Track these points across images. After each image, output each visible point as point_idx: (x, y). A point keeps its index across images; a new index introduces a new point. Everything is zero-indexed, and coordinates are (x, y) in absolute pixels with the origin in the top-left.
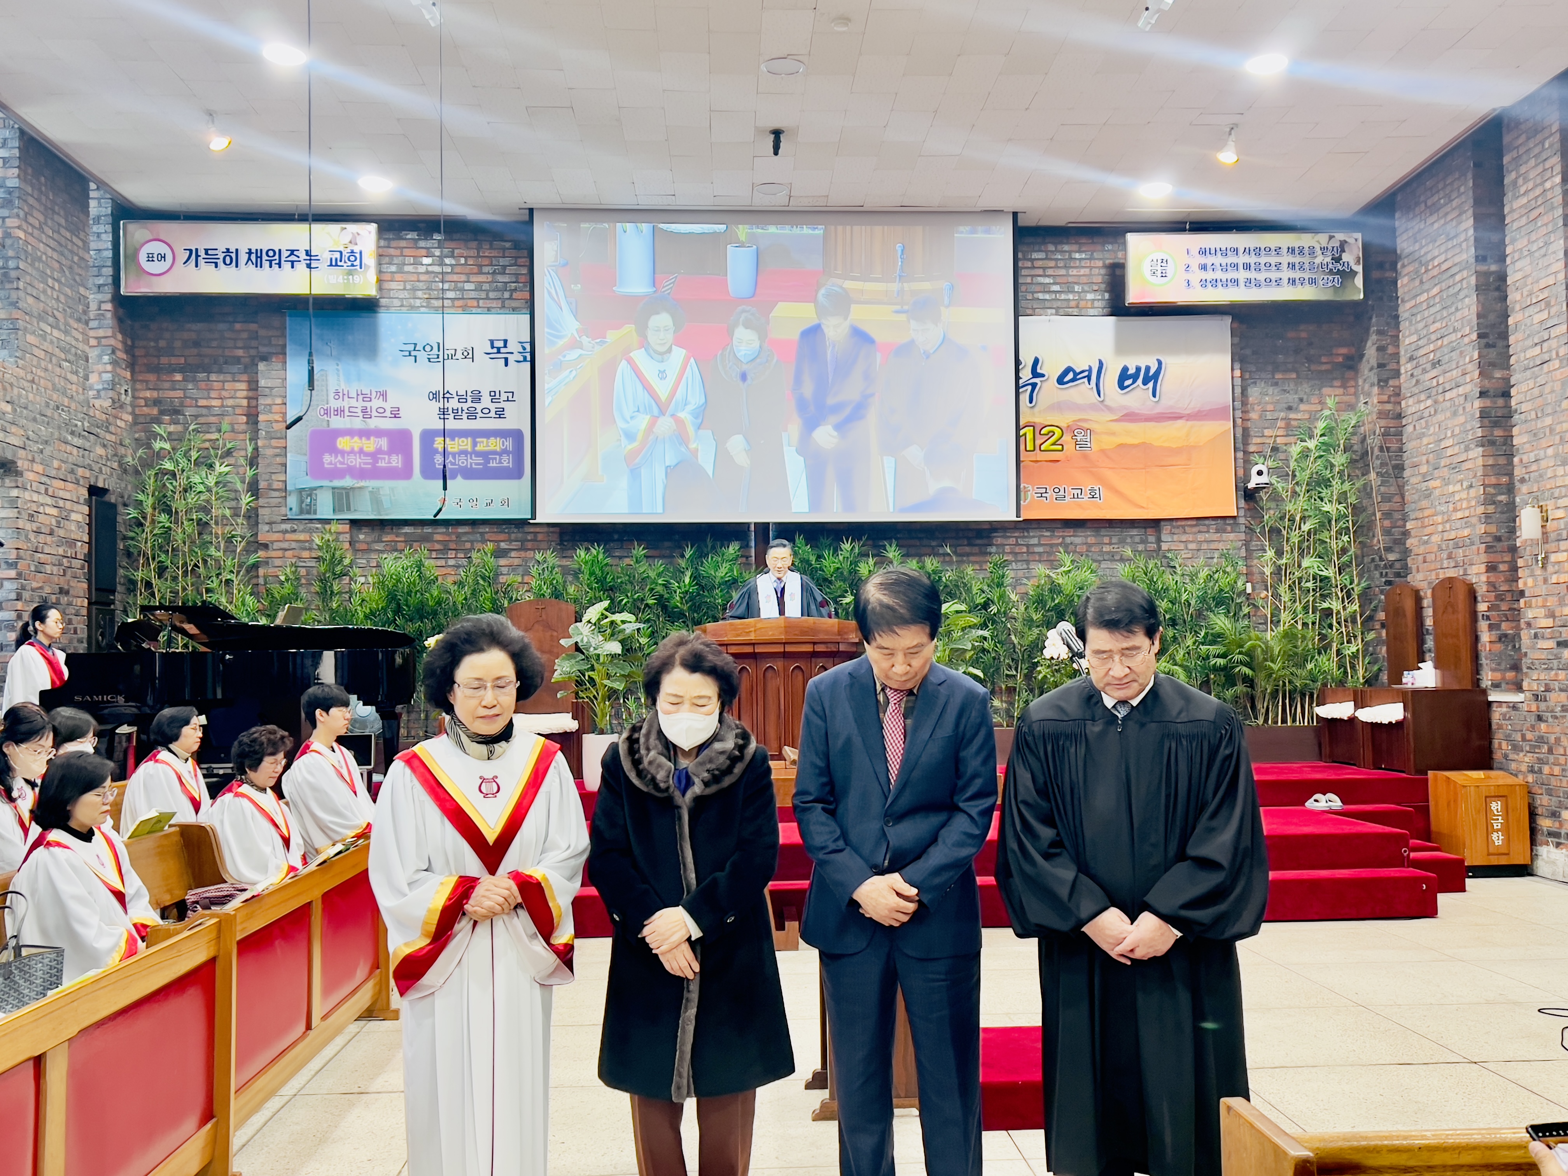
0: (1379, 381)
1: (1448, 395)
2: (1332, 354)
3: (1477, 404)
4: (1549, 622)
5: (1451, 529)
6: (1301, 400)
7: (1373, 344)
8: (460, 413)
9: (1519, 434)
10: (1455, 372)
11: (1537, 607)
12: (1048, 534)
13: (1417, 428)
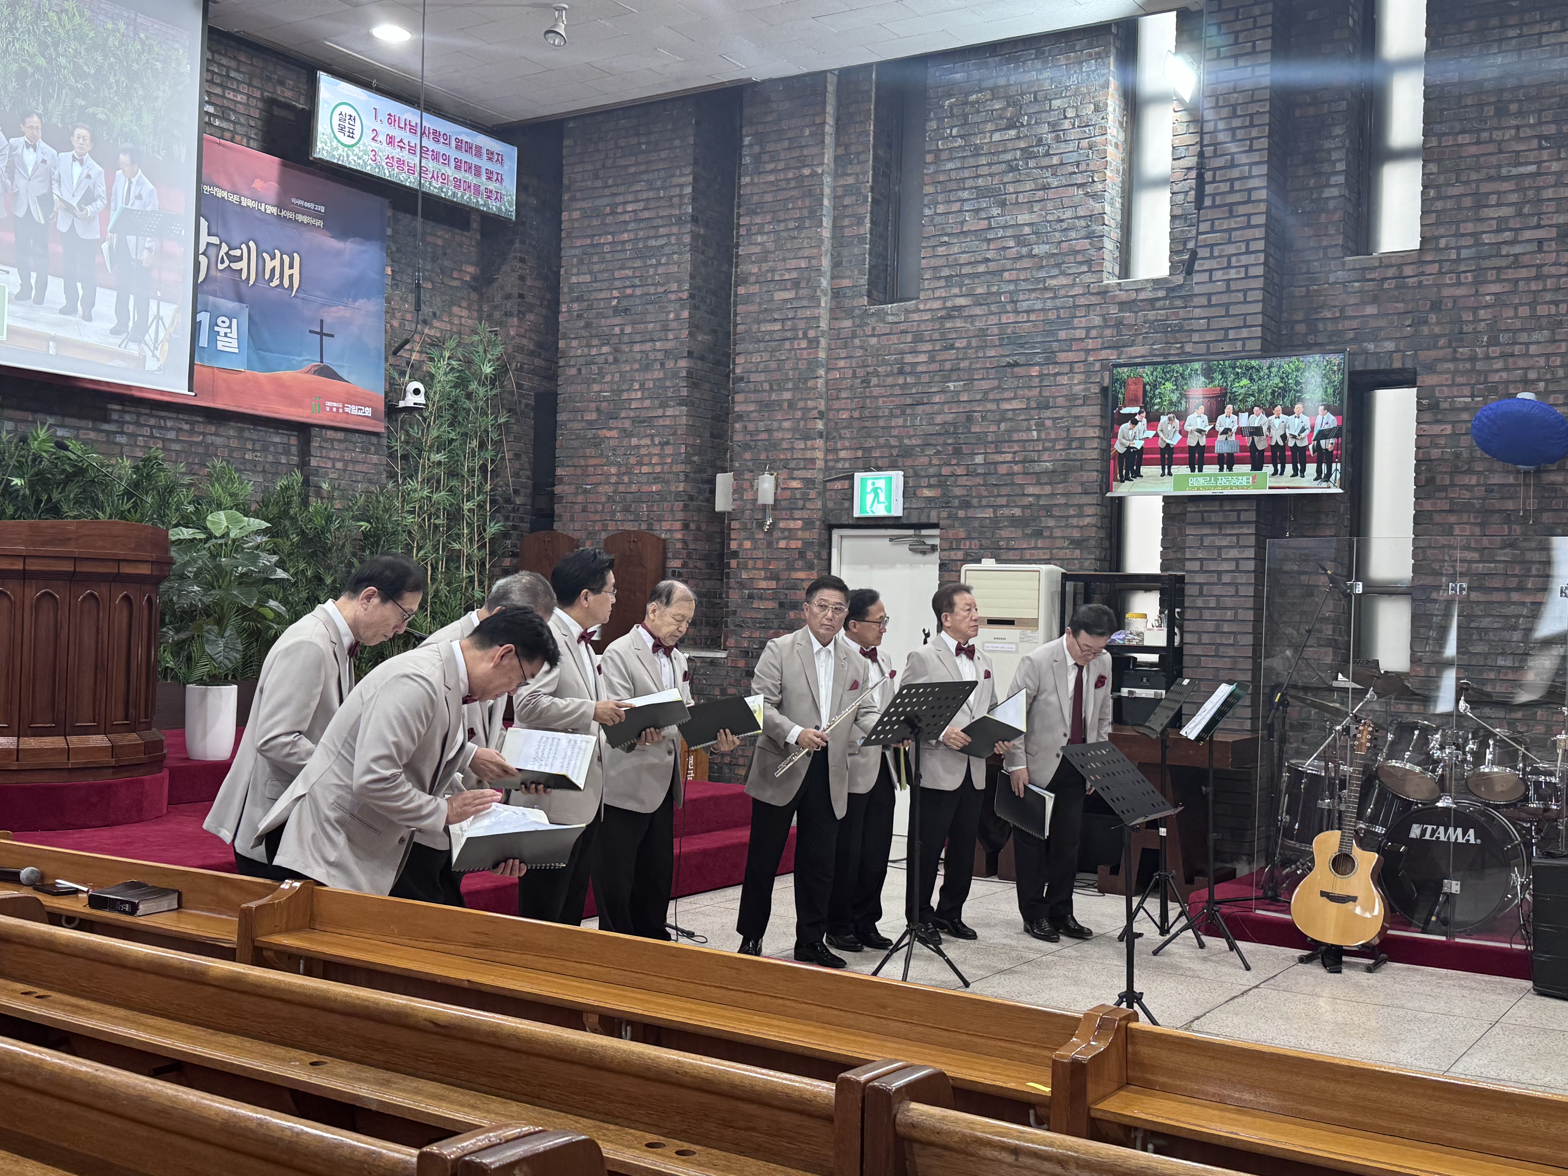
0: (520, 312)
1: (637, 348)
3: (683, 363)
4: (773, 584)
5: (631, 482)
7: (513, 271)
9: (745, 402)
10: (651, 326)
11: (754, 568)
13: (583, 372)
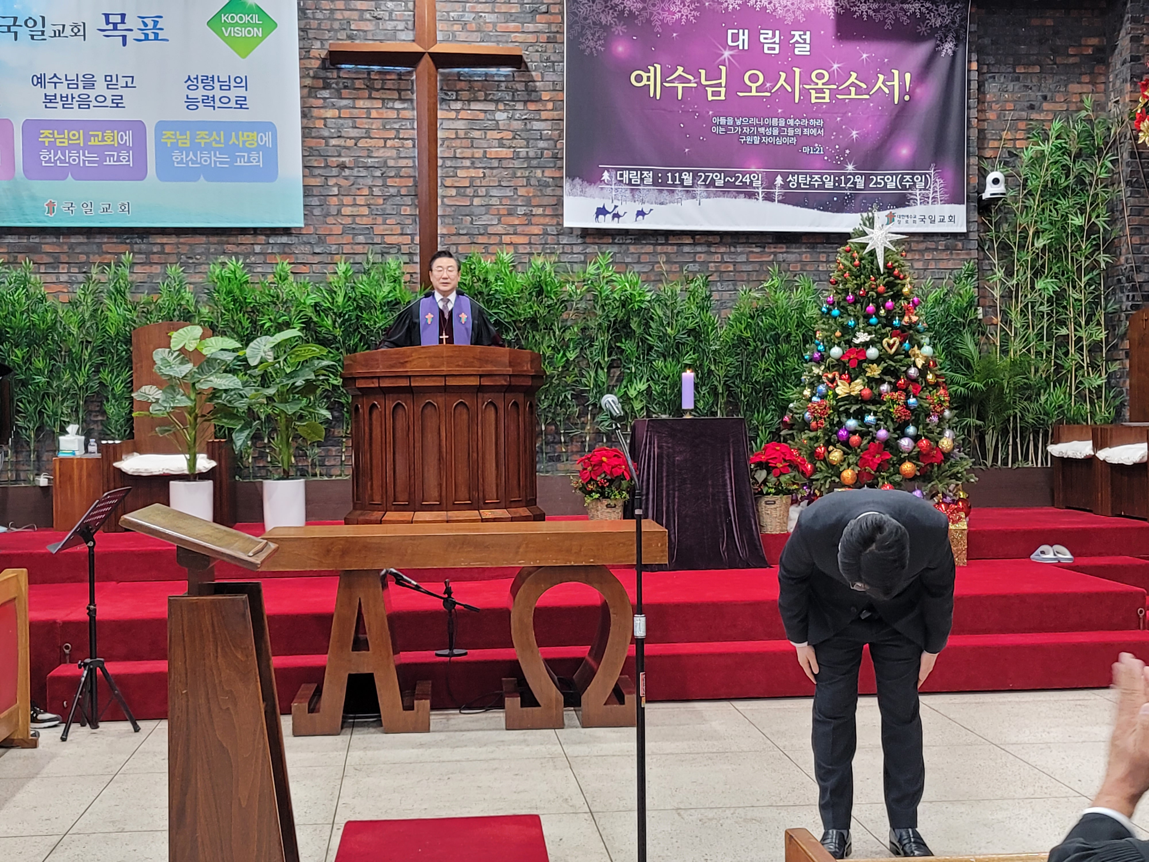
2: (1080, 45)
6: (1045, 98)
8: (70, 102)
12: (758, 250)
